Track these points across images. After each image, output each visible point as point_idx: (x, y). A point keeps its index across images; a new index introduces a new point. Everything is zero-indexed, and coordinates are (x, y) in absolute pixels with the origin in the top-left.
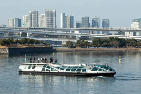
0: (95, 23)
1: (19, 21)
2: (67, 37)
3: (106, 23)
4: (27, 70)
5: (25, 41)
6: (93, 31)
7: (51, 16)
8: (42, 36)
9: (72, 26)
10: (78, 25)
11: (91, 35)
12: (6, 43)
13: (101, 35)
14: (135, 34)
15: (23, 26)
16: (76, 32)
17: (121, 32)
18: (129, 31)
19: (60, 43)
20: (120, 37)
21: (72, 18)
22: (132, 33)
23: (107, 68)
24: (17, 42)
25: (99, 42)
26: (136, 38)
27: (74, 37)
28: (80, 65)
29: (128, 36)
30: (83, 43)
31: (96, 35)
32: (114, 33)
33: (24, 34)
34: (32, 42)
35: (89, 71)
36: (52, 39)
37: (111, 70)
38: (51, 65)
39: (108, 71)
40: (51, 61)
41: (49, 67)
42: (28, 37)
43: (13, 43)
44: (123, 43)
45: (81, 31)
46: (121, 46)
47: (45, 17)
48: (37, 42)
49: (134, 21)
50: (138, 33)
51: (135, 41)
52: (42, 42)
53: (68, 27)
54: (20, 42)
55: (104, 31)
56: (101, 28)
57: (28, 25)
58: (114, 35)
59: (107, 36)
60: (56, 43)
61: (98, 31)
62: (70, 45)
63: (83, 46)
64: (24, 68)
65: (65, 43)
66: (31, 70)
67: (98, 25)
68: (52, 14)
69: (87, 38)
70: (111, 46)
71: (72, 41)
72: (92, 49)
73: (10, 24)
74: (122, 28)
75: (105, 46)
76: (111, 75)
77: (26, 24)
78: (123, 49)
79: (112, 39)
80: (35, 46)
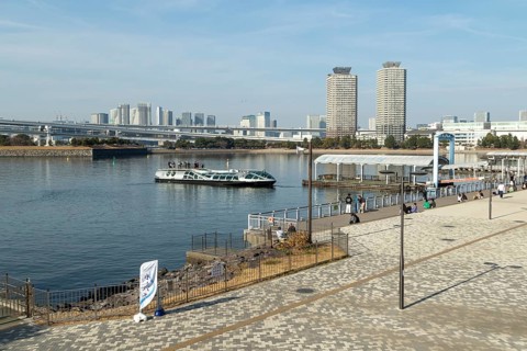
0: (199, 120)
1: (105, 117)
2: (165, 136)
3: (211, 121)
4: (165, 177)
5: (113, 141)
6: (196, 129)
7: (145, 110)
8: (134, 135)
9: (170, 123)
10: (178, 122)
11: (194, 134)
12: (89, 143)
13: (206, 134)
14: (245, 133)
15: (110, 123)
16: (176, 130)
17: (229, 131)
18: (239, 129)
19: (157, 143)
20: (228, 136)
21: (170, 114)
22: (241, 132)
23: (264, 175)
24: (103, 142)
25: (203, 143)
26: (246, 138)
27: (173, 137)
28: (231, 171)
29: (237, 135)
30: (184, 143)
31: (199, 134)
32: (220, 132)
33: (112, 133)
34: (122, 142)
35: (242, 179)
36: (147, 139)
37: (269, 177)
38: (196, 171)
39: (266, 180)
40: (196, 166)
41: (192, 174)
42: (116, 136)
43: (99, 143)
44: (231, 143)
45: (181, 129)
46: (229, 147)
47: (137, 112)
48: (128, 142)
49: (244, 118)
50: (248, 132)
51: (246, 141)
52: (134, 142)
53: (166, 124)
54: (106, 142)
55: (209, 130)
56: (205, 126)
57: (117, 122)
58: (220, 134)
59: (214, 136)
60: (152, 143)
61: (202, 129)
62: (168, 145)
63: (184, 146)
64: (161, 175)
65: (162, 144)
66: (170, 177)
67: (202, 123)
68: (146, 108)
69: (190, 138)
70: (218, 147)
71: (171, 141)
72: (195, 150)
73: (94, 120)
74: (230, 126)
75: (211, 147)
76: (269, 185)
77: (114, 121)
78: (231, 151)
79: (218, 138)
80: (125, 146)
